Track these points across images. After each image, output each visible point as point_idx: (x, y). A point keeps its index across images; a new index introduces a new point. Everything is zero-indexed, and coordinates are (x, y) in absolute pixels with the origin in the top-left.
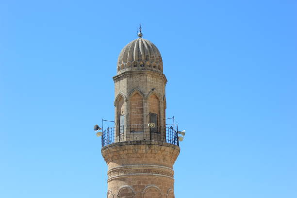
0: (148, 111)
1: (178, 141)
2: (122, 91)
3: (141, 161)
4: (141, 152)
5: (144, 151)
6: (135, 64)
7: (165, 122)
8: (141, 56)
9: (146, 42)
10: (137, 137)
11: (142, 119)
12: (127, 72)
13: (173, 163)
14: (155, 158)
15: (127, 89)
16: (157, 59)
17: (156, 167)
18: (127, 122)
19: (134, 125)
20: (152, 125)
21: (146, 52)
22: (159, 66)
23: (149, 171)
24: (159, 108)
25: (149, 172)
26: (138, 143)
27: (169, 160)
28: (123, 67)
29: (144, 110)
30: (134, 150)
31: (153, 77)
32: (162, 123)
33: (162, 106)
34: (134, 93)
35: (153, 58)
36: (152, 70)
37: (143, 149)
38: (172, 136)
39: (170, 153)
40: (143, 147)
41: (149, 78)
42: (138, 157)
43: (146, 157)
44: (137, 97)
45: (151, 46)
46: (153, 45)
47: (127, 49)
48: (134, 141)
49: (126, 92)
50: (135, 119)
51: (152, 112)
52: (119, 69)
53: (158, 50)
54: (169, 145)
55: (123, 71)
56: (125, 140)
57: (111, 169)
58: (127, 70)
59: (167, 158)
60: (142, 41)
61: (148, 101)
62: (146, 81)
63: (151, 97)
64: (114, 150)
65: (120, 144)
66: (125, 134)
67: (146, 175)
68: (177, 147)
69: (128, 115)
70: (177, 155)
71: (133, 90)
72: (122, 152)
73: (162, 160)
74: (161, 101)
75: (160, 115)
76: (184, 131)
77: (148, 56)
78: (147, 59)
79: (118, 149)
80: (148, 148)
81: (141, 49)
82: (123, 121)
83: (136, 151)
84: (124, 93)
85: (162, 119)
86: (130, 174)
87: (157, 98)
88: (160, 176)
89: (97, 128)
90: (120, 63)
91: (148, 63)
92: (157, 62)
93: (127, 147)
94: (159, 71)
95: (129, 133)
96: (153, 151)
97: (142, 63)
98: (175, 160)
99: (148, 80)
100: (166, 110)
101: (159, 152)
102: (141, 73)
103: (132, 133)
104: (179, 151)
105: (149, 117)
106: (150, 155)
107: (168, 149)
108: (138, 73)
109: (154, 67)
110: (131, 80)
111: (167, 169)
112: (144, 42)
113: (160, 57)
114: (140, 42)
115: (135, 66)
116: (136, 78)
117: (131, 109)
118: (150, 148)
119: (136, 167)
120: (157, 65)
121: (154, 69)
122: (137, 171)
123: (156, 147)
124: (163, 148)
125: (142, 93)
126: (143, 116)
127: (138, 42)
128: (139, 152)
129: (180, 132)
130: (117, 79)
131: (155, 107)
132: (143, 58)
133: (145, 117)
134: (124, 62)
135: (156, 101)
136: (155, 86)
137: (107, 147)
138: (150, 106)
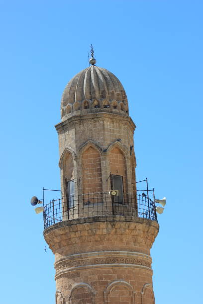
0: (109, 172)
1: (155, 214)
2: (70, 146)
3: (101, 247)
4: (101, 233)
5: (105, 231)
6: (86, 105)
7: (134, 188)
8: (94, 92)
9: (101, 72)
10: (93, 211)
11: (101, 185)
12: (75, 117)
13: (150, 246)
14: (121, 240)
15: (76, 141)
16: (118, 95)
17: (124, 254)
18: (79, 190)
19: (89, 195)
20: (114, 193)
21: (101, 86)
22: (122, 106)
23: (114, 260)
24: (125, 166)
25: (114, 262)
26: (96, 220)
27: (143, 242)
28: (70, 111)
29: (103, 172)
30: (90, 231)
31: (113, 122)
32: (130, 189)
33: (129, 164)
34: (87, 147)
35: (113, 93)
36: (111, 112)
37: (103, 228)
38: (145, 207)
39: (144, 232)
40: (103, 225)
41: (108, 124)
42: (96, 241)
43: (108, 240)
44: (91, 153)
45: (108, 77)
46: (111, 75)
47: (74, 83)
48: (89, 218)
49: (75, 146)
50: (90, 186)
51: (114, 173)
52: (63, 113)
53: (119, 82)
54: (141, 221)
55: (69, 116)
56: (76, 217)
57: (59, 259)
58: (75, 114)
59: (140, 239)
60: (95, 71)
61: (107, 158)
62: (104, 128)
63: (112, 152)
64: (61, 232)
65: (70, 223)
66: (76, 208)
67: (110, 266)
68: (153, 224)
69: (79, 180)
70: (154, 235)
71: (85, 144)
72: (72, 235)
73: (132, 243)
74: (128, 156)
75: (126, 178)
76: (165, 198)
77: (104, 92)
78: (103, 97)
79: (67, 231)
80: (110, 226)
81: (93, 82)
82: (72, 190)
83: (92, 231)
84: (73, 149)
85: (129, 183)
86: (86, 266)
87: (122, 153)
88: (130, 267)
89: (36, 201)
90: (64, 104)
91: (104, 102)
92: (118, 100)
93: (80, 227)
94: (122, 112)
95: (81, 206)
96: (118, 230)
97: (96, 103)
98: (153, 241)
99: (106, 127)
100: (136, 169)
101: (127, 231)
102: (95, 118)
103: (86, 206)
104: (158, 229)
105: (109, 181)
106: (115, 237)
107: (140, 226)
108: (91, 117)
109: (115, 107)
110: (82, 128)
111: (140, 256)
112: (98, 72)
113: (123, 92)
114: (92, 72)
115: (86, 108)
116: (88, 126)
117: (83, 171)
118: (113, 226)
119: (95, 255)
120: (119, 104)
121: (114, 110)
122: (96, 261)
123: (123, 224)
124: (133, 225)
125: (98, 147)
126: (101, 180)
127: (90, 71)
128: (98, 233)
129: (158, 201)
130: (61, 128)
131: (119, 166)
132: (97, 94)
133: (104, 181)
134: (70, 102)
135: (120, 157)
136: (117, 134)
137: (52, 229)
138: (110, 165)
